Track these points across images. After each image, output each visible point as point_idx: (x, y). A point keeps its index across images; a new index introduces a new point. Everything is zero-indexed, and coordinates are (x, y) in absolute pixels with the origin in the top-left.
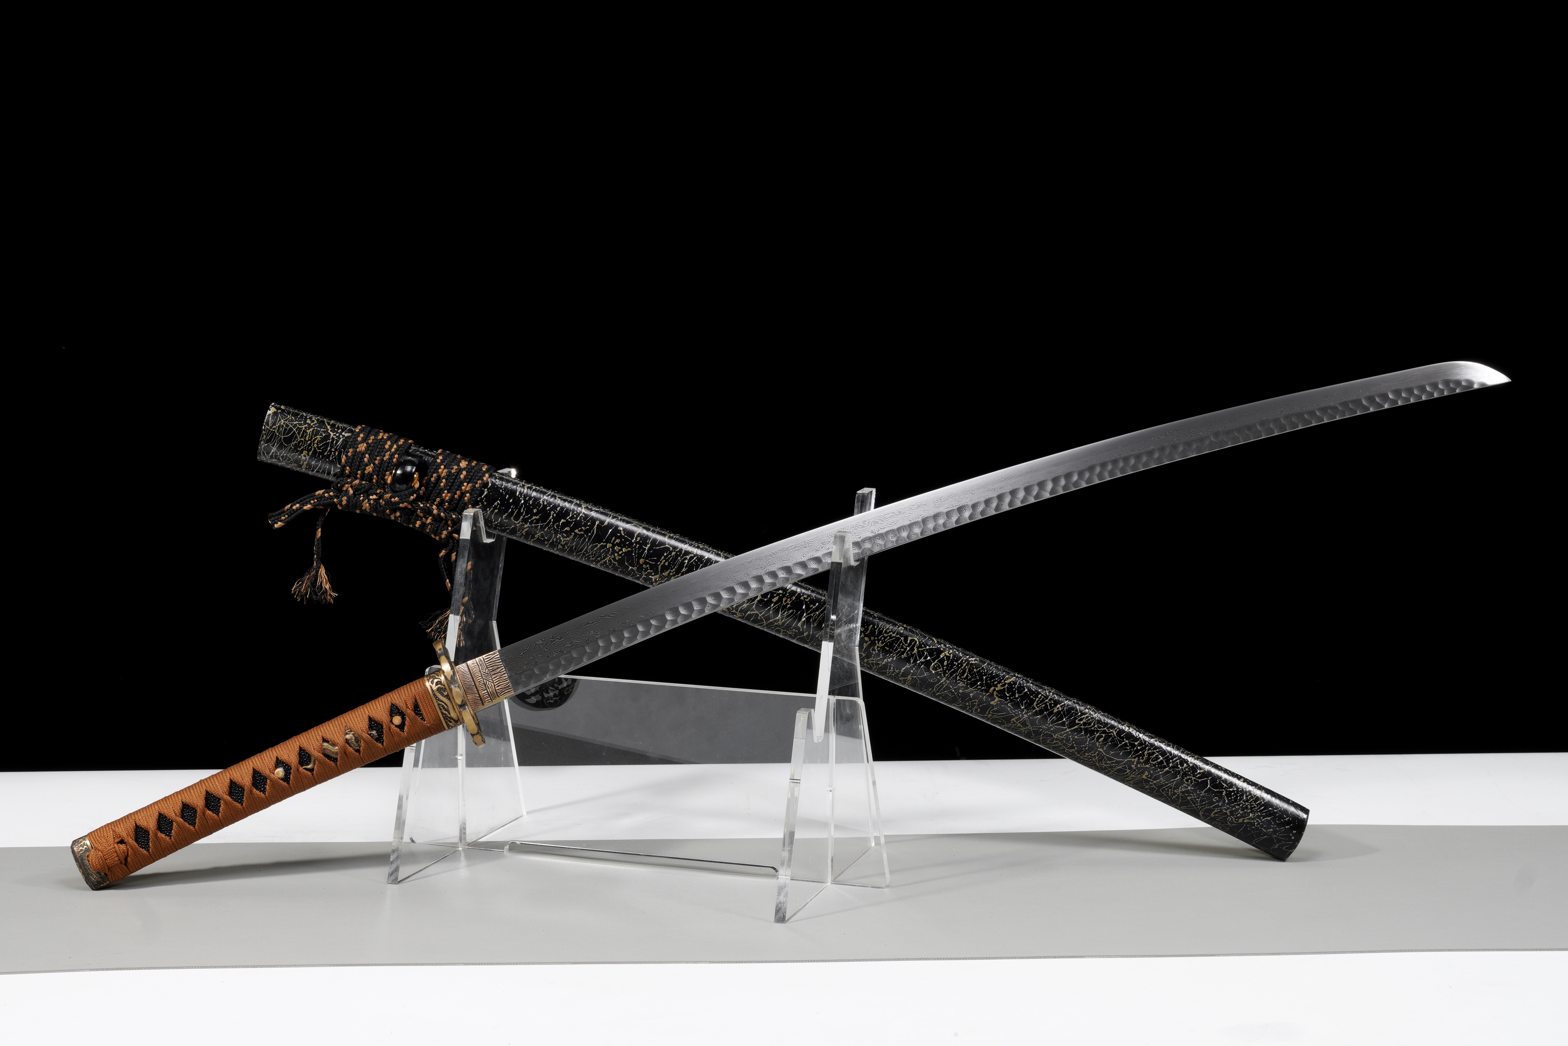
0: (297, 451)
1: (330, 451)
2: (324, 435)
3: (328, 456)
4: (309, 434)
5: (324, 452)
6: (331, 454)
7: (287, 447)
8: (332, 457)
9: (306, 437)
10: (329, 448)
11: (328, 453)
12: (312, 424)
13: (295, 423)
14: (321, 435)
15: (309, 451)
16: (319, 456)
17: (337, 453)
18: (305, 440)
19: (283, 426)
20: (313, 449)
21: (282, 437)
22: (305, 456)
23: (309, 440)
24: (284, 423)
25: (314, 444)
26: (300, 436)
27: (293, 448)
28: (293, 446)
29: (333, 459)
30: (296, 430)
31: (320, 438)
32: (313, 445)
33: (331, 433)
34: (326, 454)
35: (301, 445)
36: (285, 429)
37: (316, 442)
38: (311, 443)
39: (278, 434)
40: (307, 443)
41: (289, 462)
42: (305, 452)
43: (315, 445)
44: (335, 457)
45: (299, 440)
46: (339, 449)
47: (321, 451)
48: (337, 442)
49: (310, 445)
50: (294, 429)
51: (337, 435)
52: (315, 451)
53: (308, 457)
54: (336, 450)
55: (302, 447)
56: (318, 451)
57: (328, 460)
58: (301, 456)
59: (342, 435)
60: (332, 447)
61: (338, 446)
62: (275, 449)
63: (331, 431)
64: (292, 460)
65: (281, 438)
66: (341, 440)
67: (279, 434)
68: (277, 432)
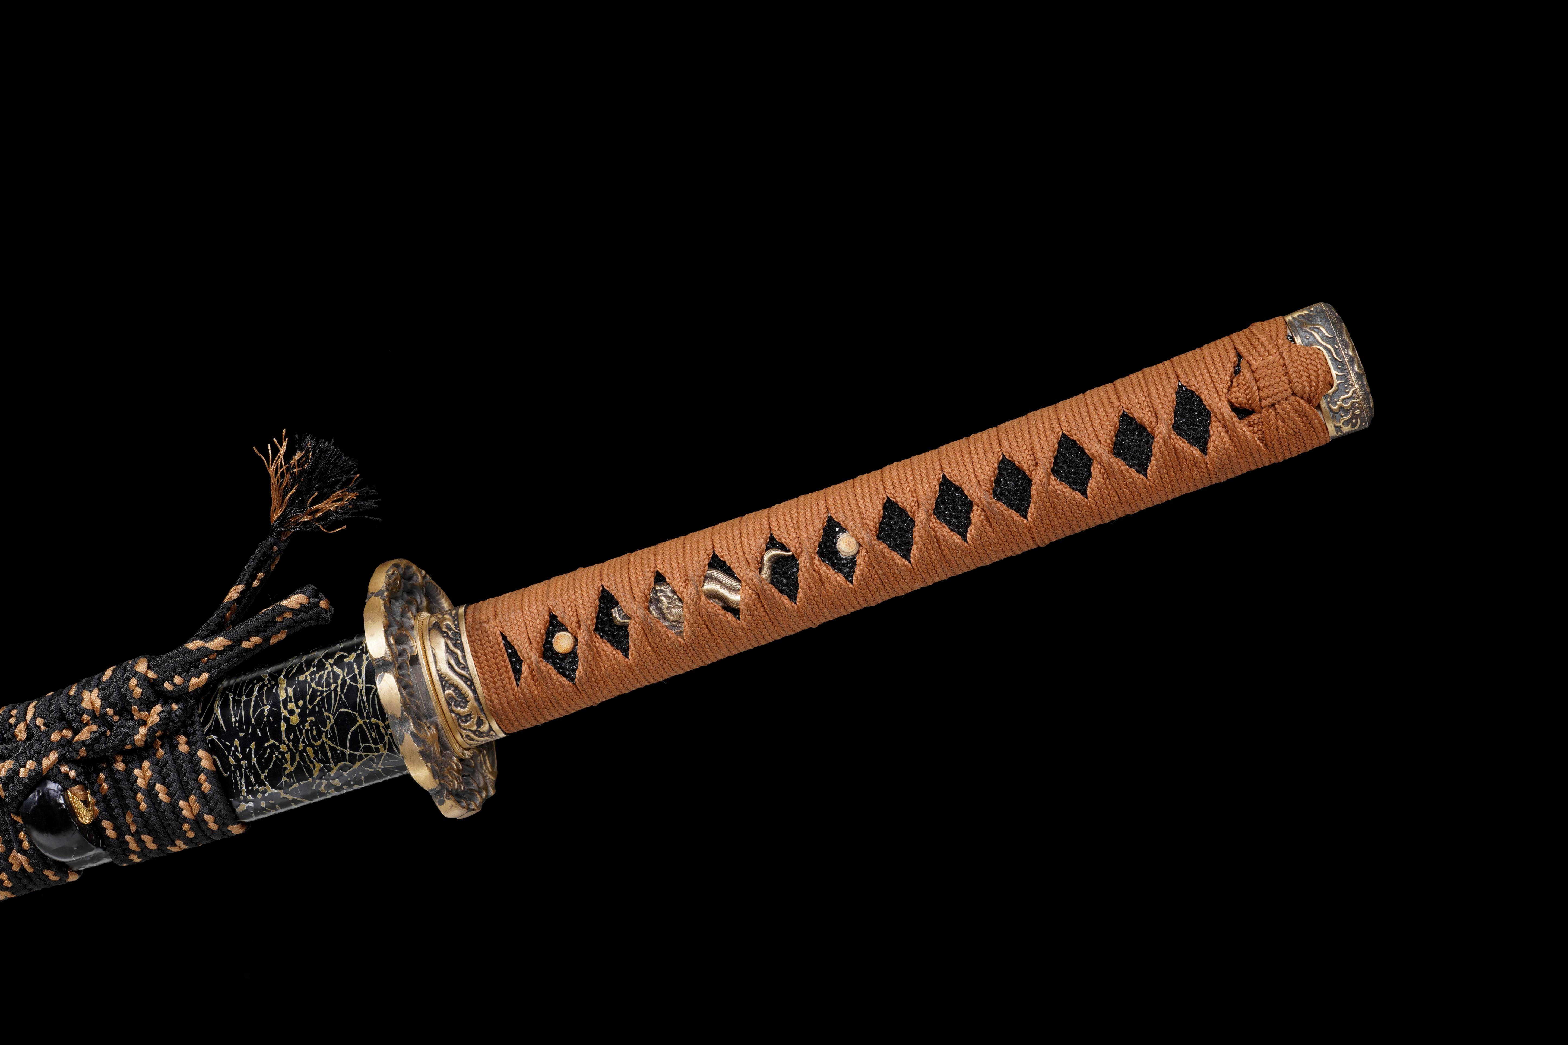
0: (312, 712)
1: (247, 757)
2: (284, 779)
3: (245, 744)
4: (312, 762)
5: (259, 746)
6: (243, 752)
7: (339, 707)
8: (236, 747)
9: (316, 752)
10: (254, 760)
11: (251, 750)
12: (325, 782)
13: (358, 764)
14: (289, 776)
15: (290, 729)
16: (263, 731)
17: (231, 760)
18: (312, 746)
19: (375, 742)
20: (284, 738)
21: (361, 722)
22: (292, 712)
23: (304, 750)
24: (377, 750)
25: (289, 749)
26: (327, 746)
27: (326, 714)
28: (328, 718)
29: (232, 745)
30: (344, 754)
31: (286, 769)
32: (288, 746)
33: (274, 791)
34: (253, 745)
35: (312, 730)
36: (365, 740)
37: (288, 756)
38: (296, 746)
39: (374, 720)
40: (303, 742)
41: (317, 676)
42: (295, 719)
43: (283, 748)
44: (229, 750)
45: (323, 738)
46: (235, 772)
47: (266, 745)
48: (248, 783)
49: (296, 742)
50: (348, 752)
51: (259, 796)
52: (277, 735)
53: (285, 713)
54: (239, 766)
55: (307, 726)
56: (272, 741)
57: (241, 735)
58: (297, 707)
59: (251, 801)
60: (250, 766)
61: (241, 775)
62: (360, 686)
63: (278, 794)
64: (313, 685)
65: (362, 717)
66: (244, 789)
67: (370, 723)
68: (377, 726)
